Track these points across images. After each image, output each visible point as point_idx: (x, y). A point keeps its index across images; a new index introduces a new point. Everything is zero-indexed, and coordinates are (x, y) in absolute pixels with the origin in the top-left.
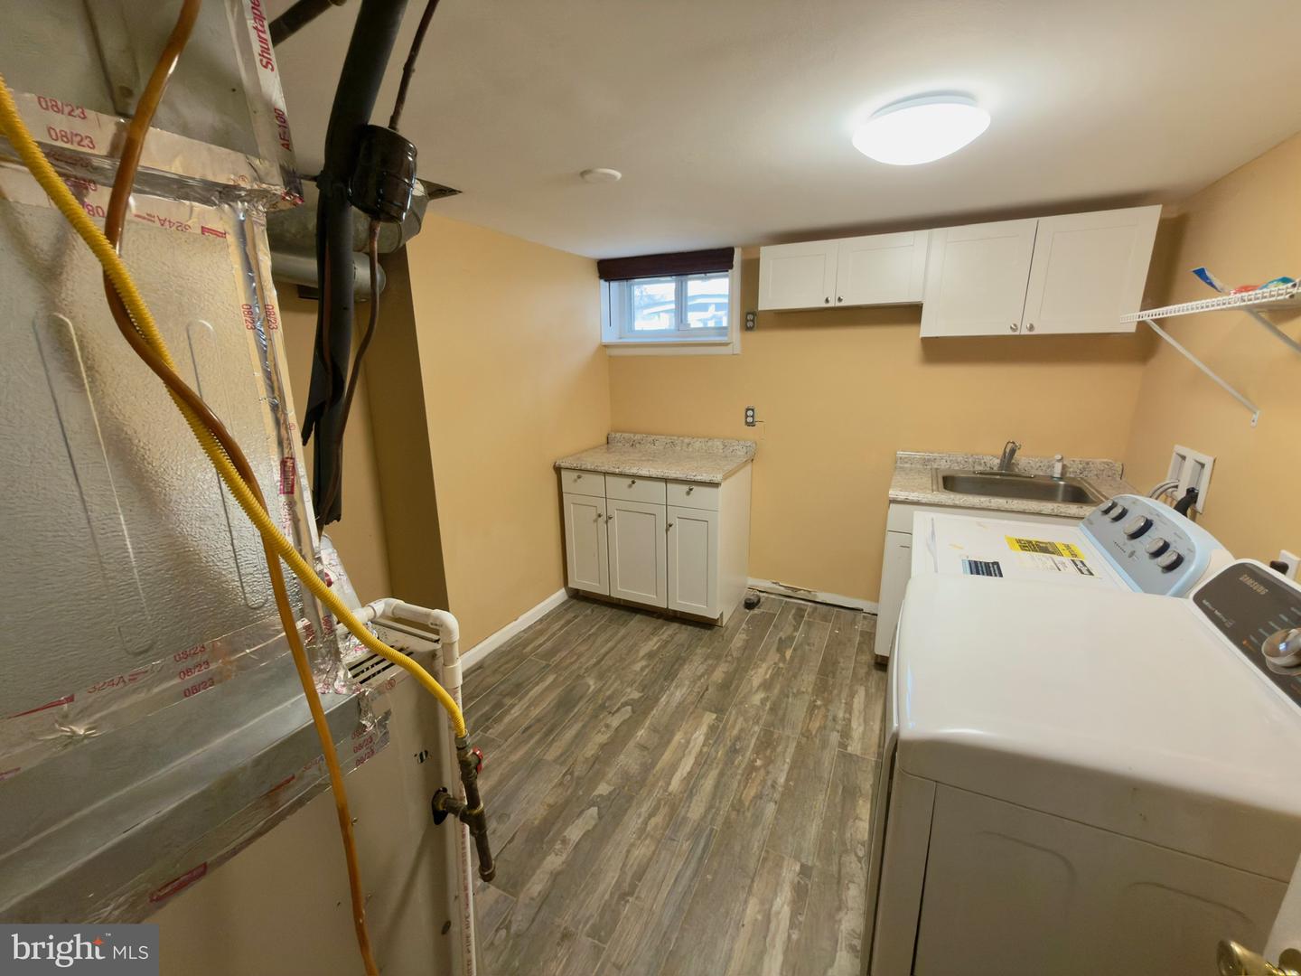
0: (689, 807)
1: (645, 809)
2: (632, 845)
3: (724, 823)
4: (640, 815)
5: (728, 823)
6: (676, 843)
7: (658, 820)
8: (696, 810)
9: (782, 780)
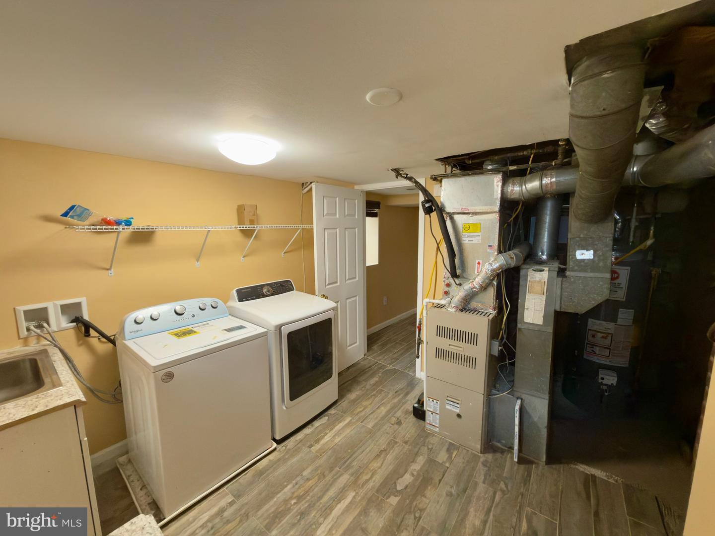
0: (347, 481)
1: (371, 484)
2: (380, 468)
3: (333, 470)
4: (374, 482)
5: (331, 469)
6: (360, 465)
7: (365, 478)
8: (345, 478)
9: (289, 487)
